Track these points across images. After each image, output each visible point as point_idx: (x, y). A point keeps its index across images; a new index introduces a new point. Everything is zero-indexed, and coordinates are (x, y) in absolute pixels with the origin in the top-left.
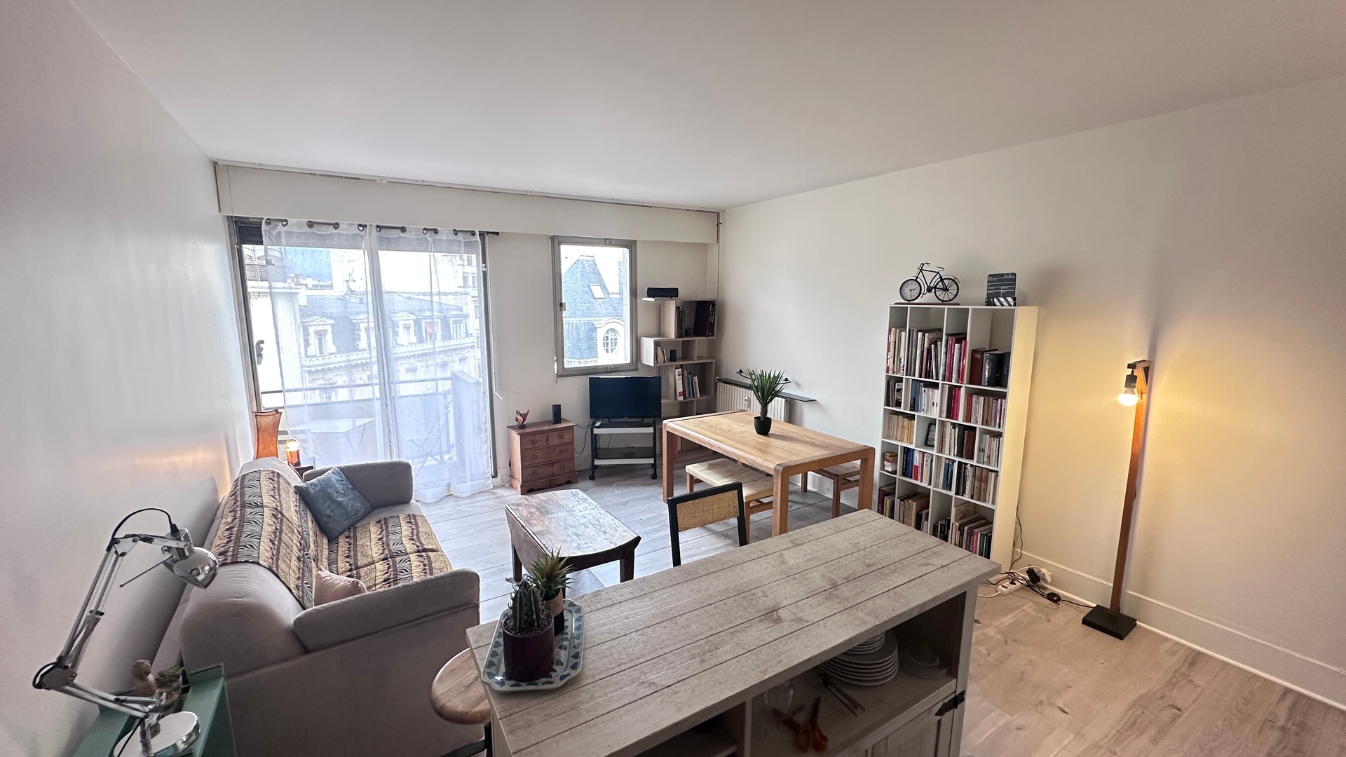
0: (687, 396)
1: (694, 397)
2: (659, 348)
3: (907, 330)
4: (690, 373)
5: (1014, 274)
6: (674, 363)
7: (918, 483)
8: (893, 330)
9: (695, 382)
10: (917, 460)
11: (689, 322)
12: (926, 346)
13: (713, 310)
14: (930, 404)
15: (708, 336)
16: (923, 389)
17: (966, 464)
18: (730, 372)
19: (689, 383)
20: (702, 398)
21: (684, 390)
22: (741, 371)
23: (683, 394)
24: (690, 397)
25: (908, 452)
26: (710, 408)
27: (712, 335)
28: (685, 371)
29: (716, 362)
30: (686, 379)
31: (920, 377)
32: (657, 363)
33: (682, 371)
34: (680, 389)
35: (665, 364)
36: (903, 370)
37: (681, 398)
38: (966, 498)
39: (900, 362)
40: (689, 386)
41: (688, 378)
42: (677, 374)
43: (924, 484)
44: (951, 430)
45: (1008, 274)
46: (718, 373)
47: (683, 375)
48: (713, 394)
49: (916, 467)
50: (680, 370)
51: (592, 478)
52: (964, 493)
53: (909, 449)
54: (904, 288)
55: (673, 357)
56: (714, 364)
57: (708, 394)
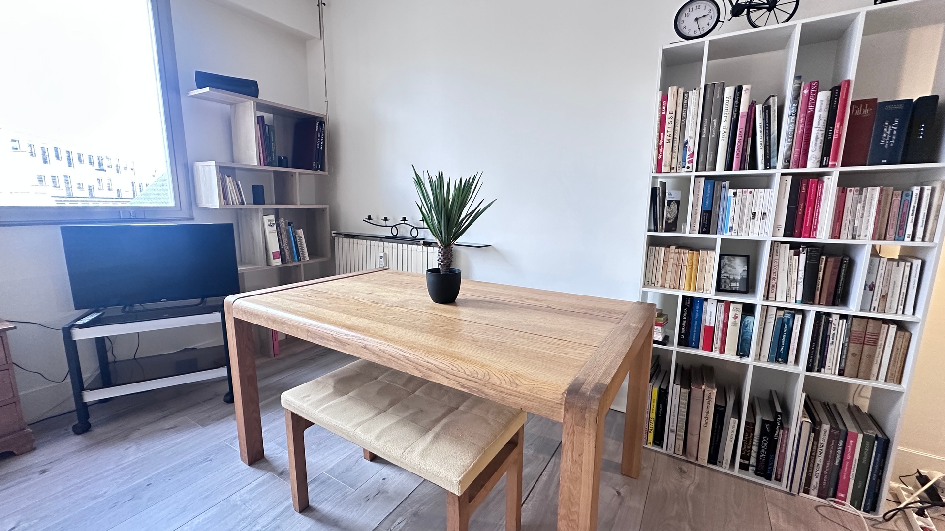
0: (288, 257)
1: (299, 260)
2: (229, 180)
3: (703, 86)
4: (290, 224)
6: (261, 207)
7: (715, 354)
8: (672, 90)
9: (300, 237)
10: (711, 315)
11: (283, 146)
12: (744, 108)
13: (322, 131)
14: (747, 216)
15: (316, 169)
16: (731, 192)
17: (829, 315)
18: (353, 220)
19: (289, 239)
20: (312, 261)
21: (282, 250)
22: (369, 218)
23: (281, 254)
24: (293, 260)
25: (692, 306)
26: (327, 269)
27: (322, 169)
28: (282, 220)
29: (330, 209)
30: (284, 233)
31: (728, 168)
32: (228, 203)
33: (277, 218)
34: (274, 247)
35: (242, 206)
36: (692, 162)
37: (277, 262)
38: (829, 373)
39: (685, 147)
40: (290, 244)
41: (288, 231)
42: (266, 223)
43: (730, 355)
44: (790, 258)
46: (334, 225)
47: (278, 226)
48: (329, 255)
49: (710, 331)
50: (273, 217)
51: (83, 427)
52: (822, 366)
53: (692, 298)
54: (682, 17)
55: (258, 196)
56: (328, 210)
57: (322, 256)
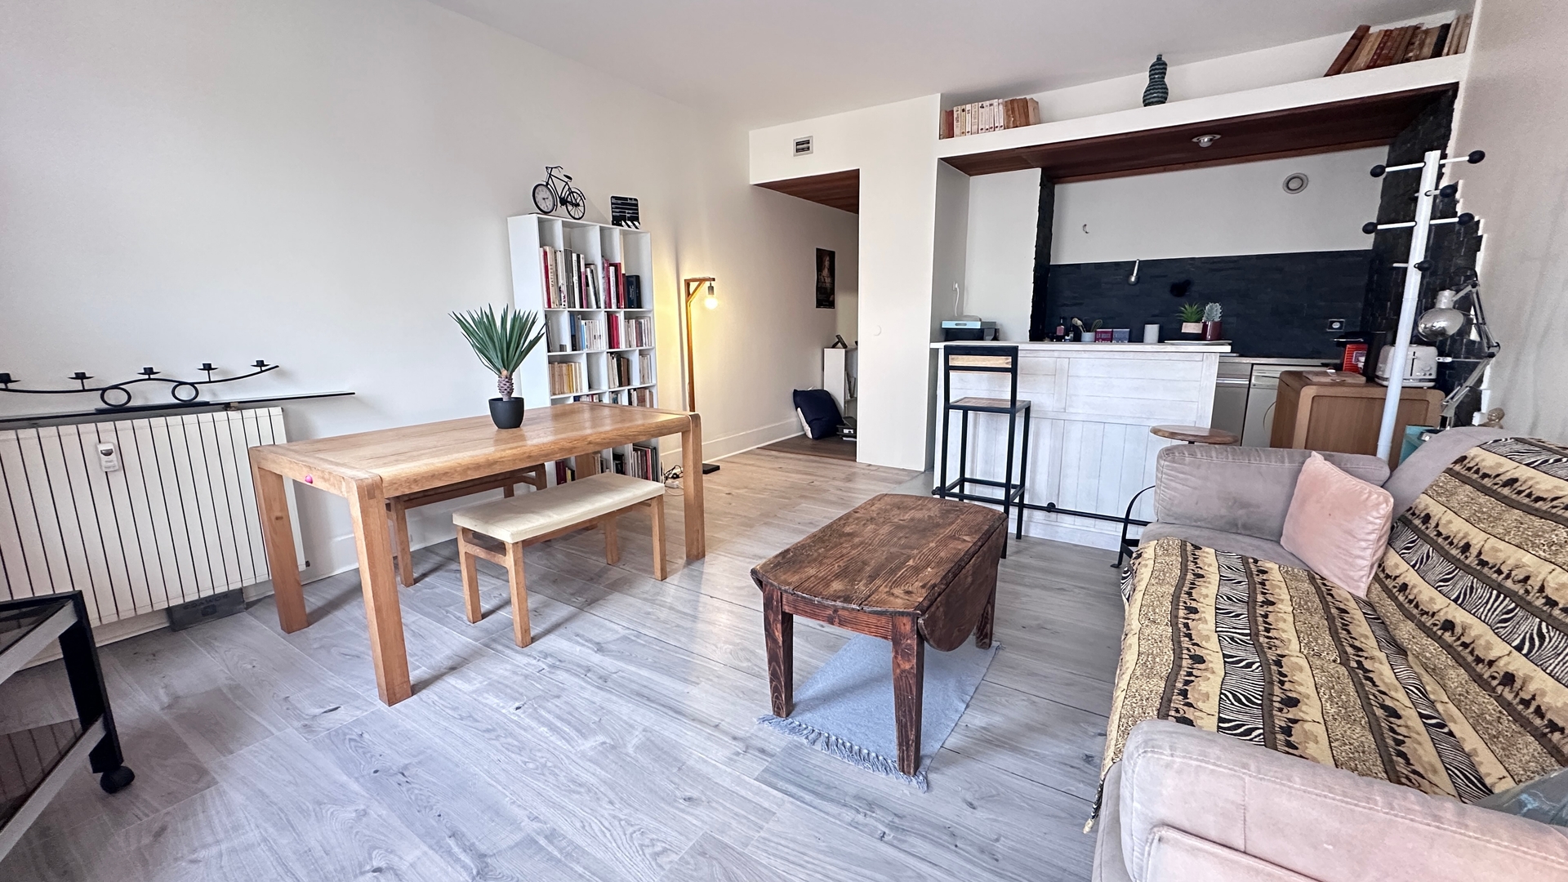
3: (560, 249)
5: (636, 200)
8: (547, 248)
12: (582, 269)
14: (592, 338)
16: (583, 322)
31: (582, 307)
36: (565, 301)
39: (561, 291)
44: (611, 362)
45: (631, 199)
